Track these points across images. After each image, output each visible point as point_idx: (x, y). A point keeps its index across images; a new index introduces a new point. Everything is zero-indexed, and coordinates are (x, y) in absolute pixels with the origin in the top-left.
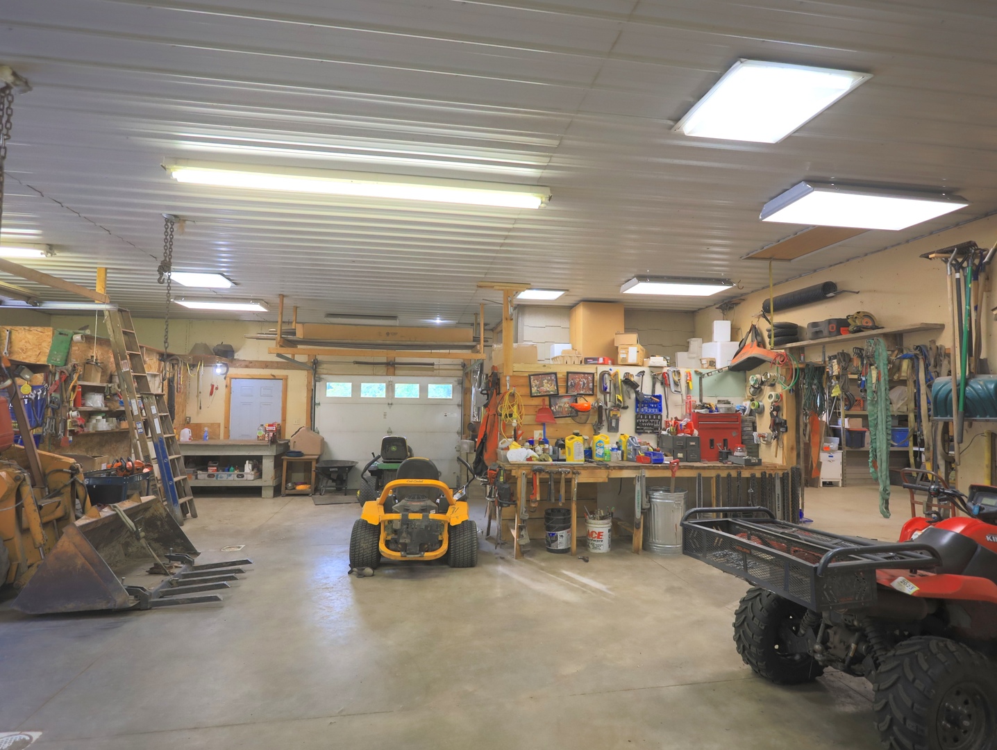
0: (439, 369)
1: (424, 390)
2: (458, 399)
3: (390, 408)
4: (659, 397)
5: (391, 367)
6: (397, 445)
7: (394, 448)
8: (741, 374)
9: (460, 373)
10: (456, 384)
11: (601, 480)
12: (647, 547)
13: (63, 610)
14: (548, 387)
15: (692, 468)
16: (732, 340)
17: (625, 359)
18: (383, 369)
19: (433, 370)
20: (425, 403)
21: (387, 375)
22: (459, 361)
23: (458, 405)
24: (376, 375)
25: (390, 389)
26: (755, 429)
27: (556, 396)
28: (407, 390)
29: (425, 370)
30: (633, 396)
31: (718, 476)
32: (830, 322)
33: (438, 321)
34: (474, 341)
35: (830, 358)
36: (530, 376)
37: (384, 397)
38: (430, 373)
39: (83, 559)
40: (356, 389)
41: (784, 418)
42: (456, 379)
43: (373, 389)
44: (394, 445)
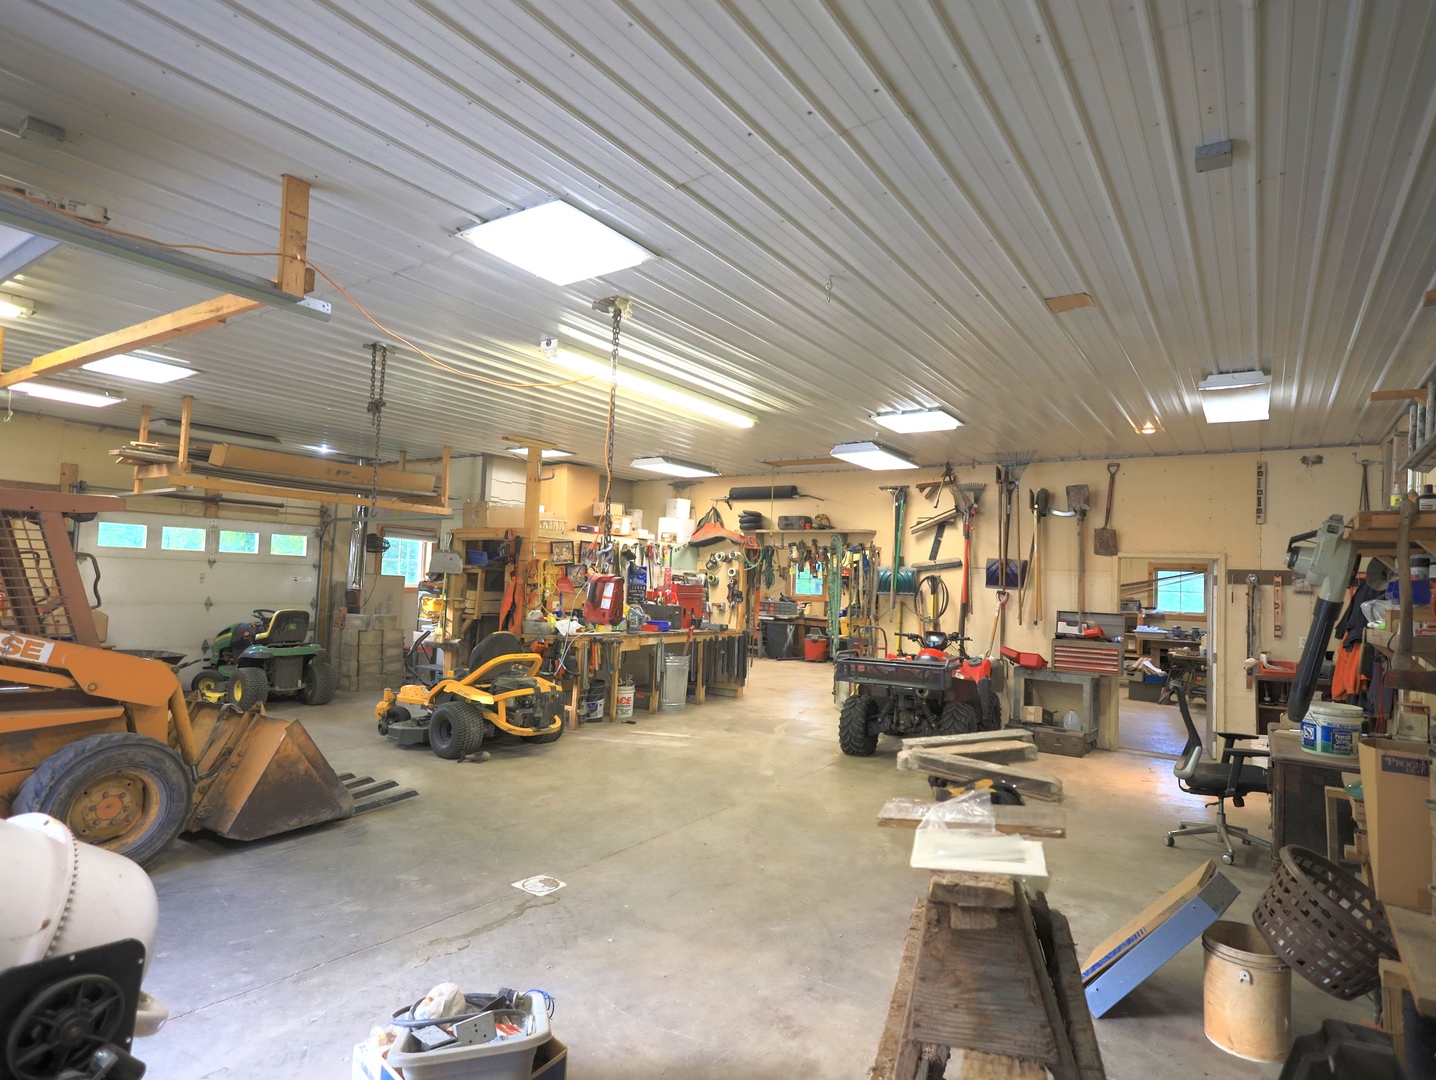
0: (286, 513)
1: (265, 542)
2: (315, 558)
3: (211, 567)
4: (645, 568)
5: (211, 505)
6: (297, 622)
7: (292, 627)
8: (695, 549)
9: (317, 521)
10: (313, 535)
11: (635, 648)
12: (660, 708)
13: (287, 829)
14: (566, 556)
15: (679, 634)
16: (690, 518)
17: (618, 530)
18: (198, 507)
19: (276, 513)
20: (266, 561)
21: (205, 516)
22: (318, 505)
23: (314, 566)
24: (185, 515)
25: (213, 537)
26: (707, 600)
27: (572, 565)
28: (236, 541)
29: (268, 514)
30: (628, 565)
31: (705, 640)
32: (800, 518)
33: (324, 450)
34: (434, 491)
35: (790, 545)
36: (552, 543)
37: (203, 550)
38: (272, 518)
39: (307, 762)
40: (154, 536)
41: (740, 589)
42: (313, 529)
43: (184, 538)
44: (293, 622)
